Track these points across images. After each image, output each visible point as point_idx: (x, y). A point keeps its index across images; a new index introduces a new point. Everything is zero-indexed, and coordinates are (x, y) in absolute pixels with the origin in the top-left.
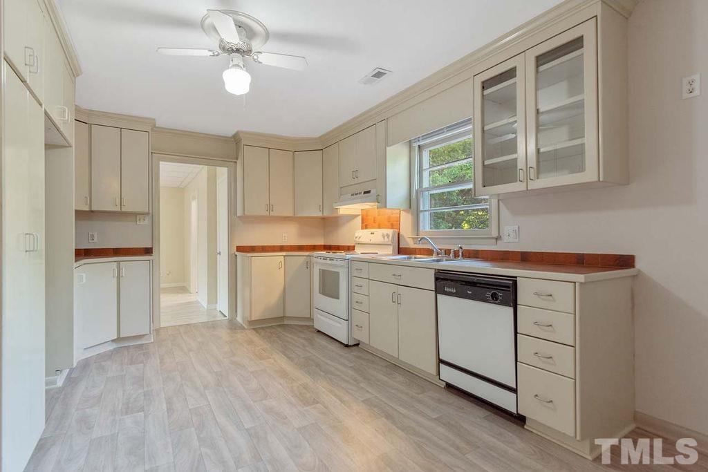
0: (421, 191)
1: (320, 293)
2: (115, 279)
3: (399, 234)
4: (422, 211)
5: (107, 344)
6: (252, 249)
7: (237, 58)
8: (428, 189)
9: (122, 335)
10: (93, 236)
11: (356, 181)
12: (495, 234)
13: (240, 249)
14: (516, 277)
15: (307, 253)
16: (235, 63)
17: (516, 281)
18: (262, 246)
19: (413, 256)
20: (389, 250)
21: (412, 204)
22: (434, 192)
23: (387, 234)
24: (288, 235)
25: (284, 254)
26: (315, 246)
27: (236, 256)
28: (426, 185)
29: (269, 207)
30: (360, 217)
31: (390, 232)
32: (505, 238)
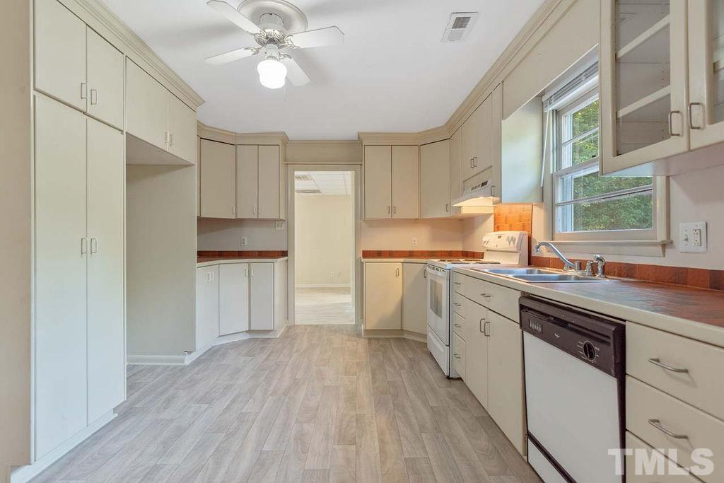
0: (560, 174)
1: (431, 308)
2: (247, 279)
3: (530, 238)
4: (558, 205)
5: (241, 334)
6: (379, 254)
7: (272, 50)
8: (568, 171)
9: (252, 329)
10: (244, 240)
11: (476, 170)
12: (661, 236)
13: (367, 254)
14: (625, 321)
15: (424, 261)
16: (269, 54)
17: (624, 327)
18: (390, 251)
19: (537, 269)
20: (514, 260)
21: (544, 195)
22: (582, 173)
23: (512, 237)
24: (418, 239)
25: (402, 260)
26: (432, 252)
27: (362, 263)
28: (567, 163)
29: (392, 209)
30: (493, 216)
31: (516, 234)
32: (680, 245)
